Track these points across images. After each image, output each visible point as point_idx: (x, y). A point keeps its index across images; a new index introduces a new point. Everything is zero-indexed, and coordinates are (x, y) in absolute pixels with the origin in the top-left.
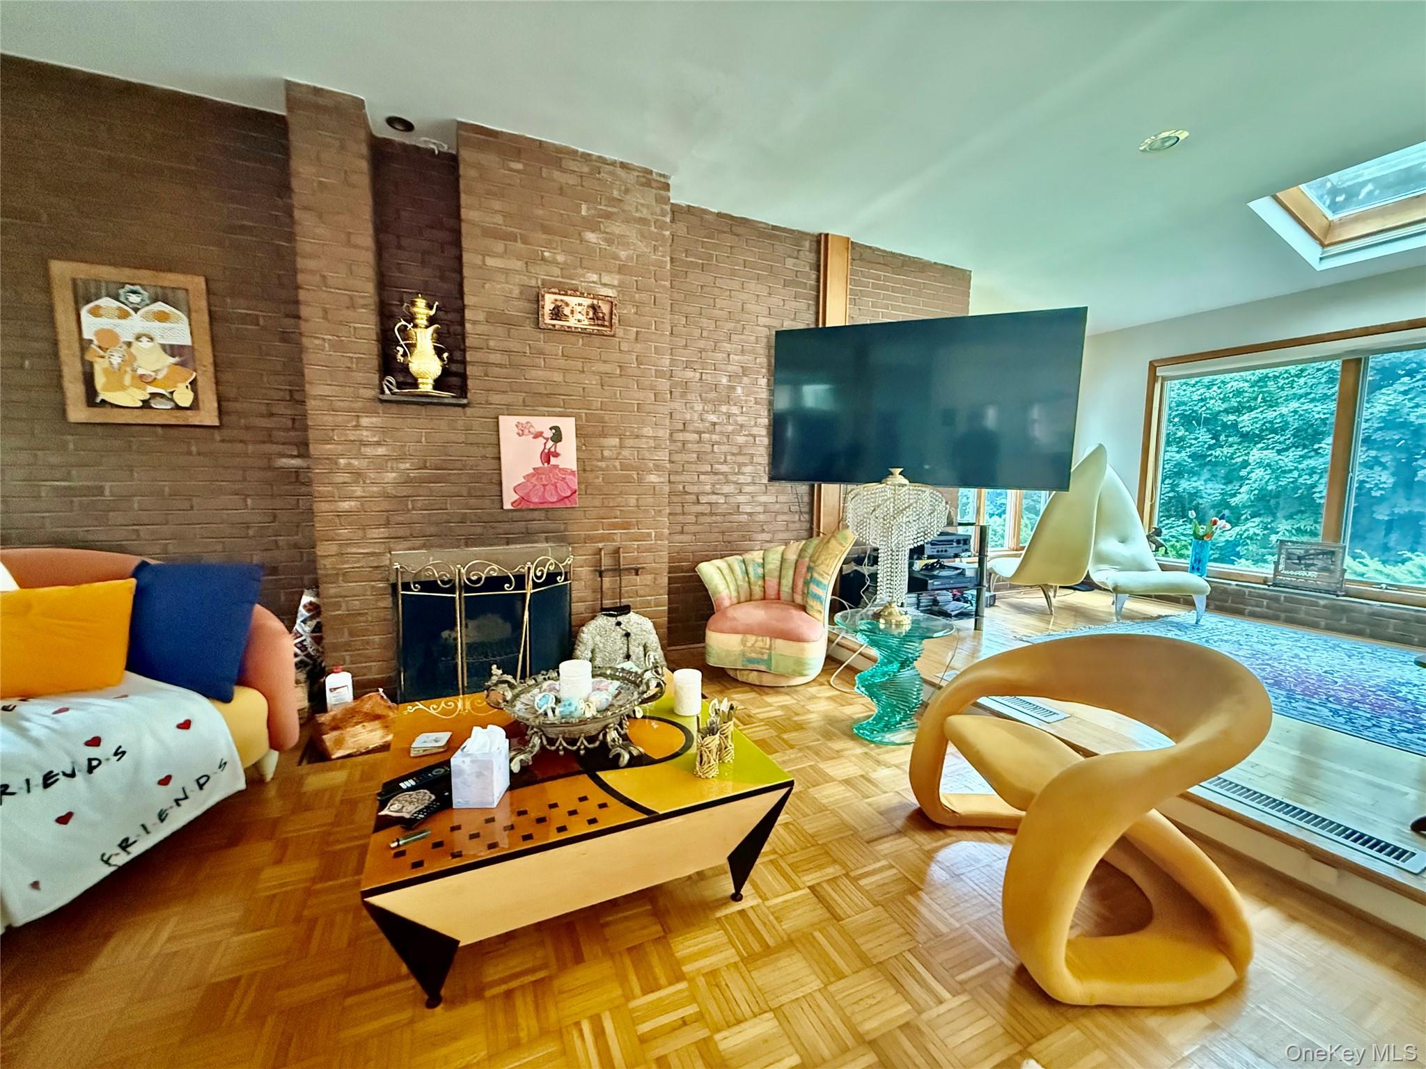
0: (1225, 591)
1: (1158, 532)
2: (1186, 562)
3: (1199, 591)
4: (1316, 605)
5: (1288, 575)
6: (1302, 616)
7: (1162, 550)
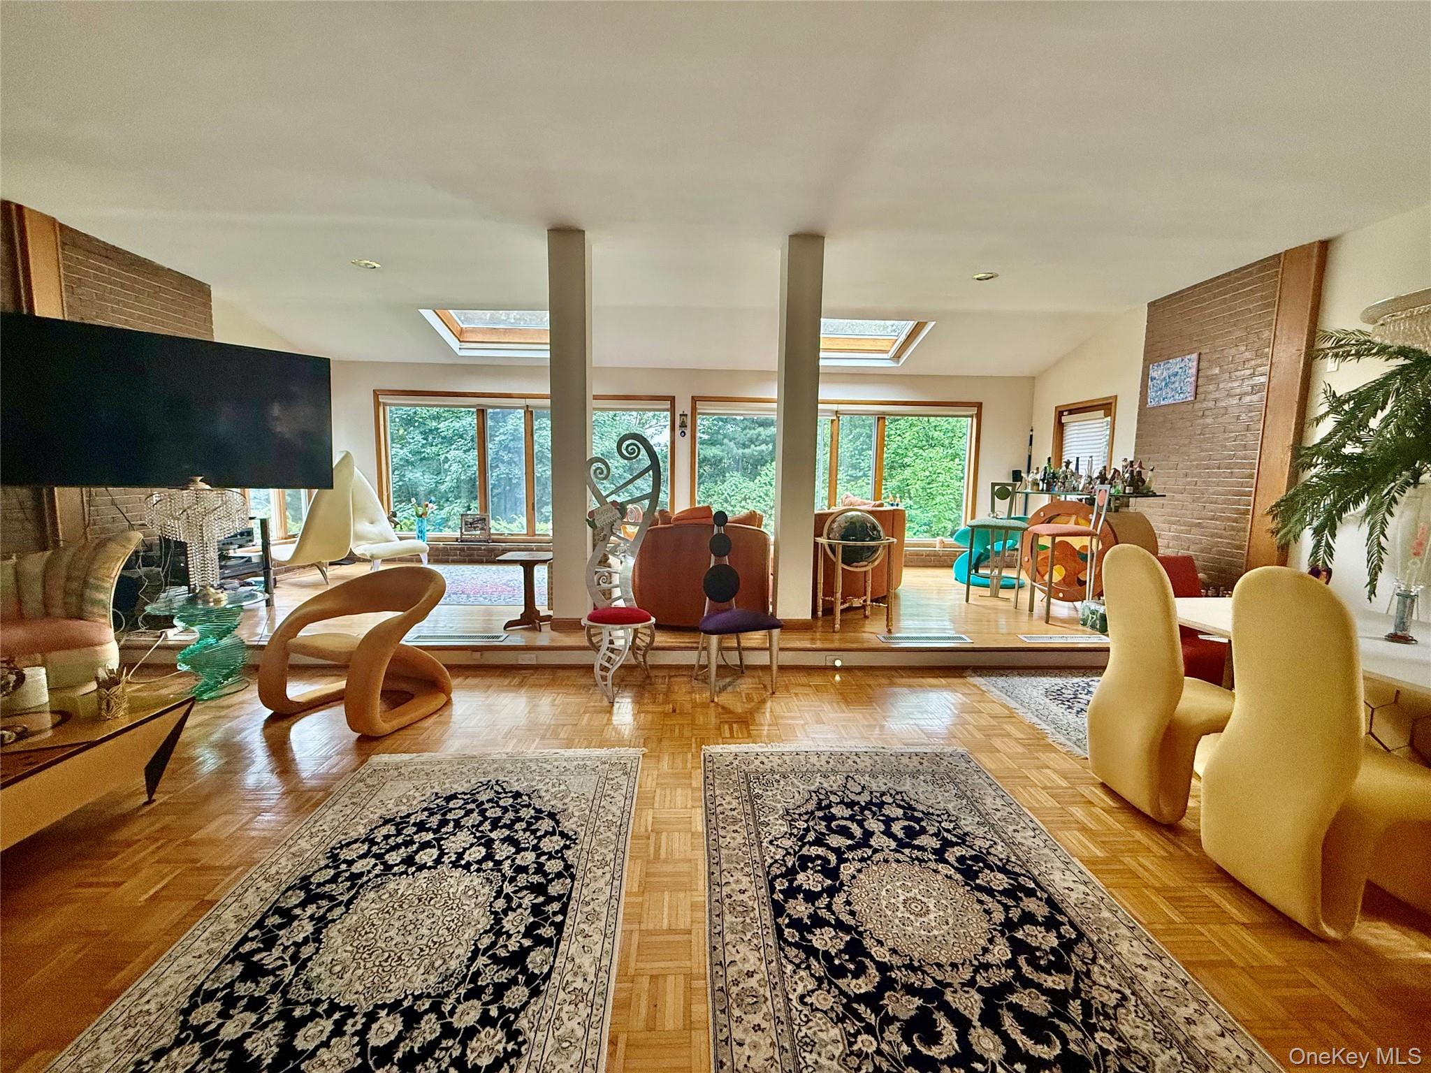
0: (437, 549)
1: (394, 515)
2: (415, 534)
3: (423, 551)
4: (480, 549)
5: (468, 535)
6: (476, 557)
7: (398, 526)
